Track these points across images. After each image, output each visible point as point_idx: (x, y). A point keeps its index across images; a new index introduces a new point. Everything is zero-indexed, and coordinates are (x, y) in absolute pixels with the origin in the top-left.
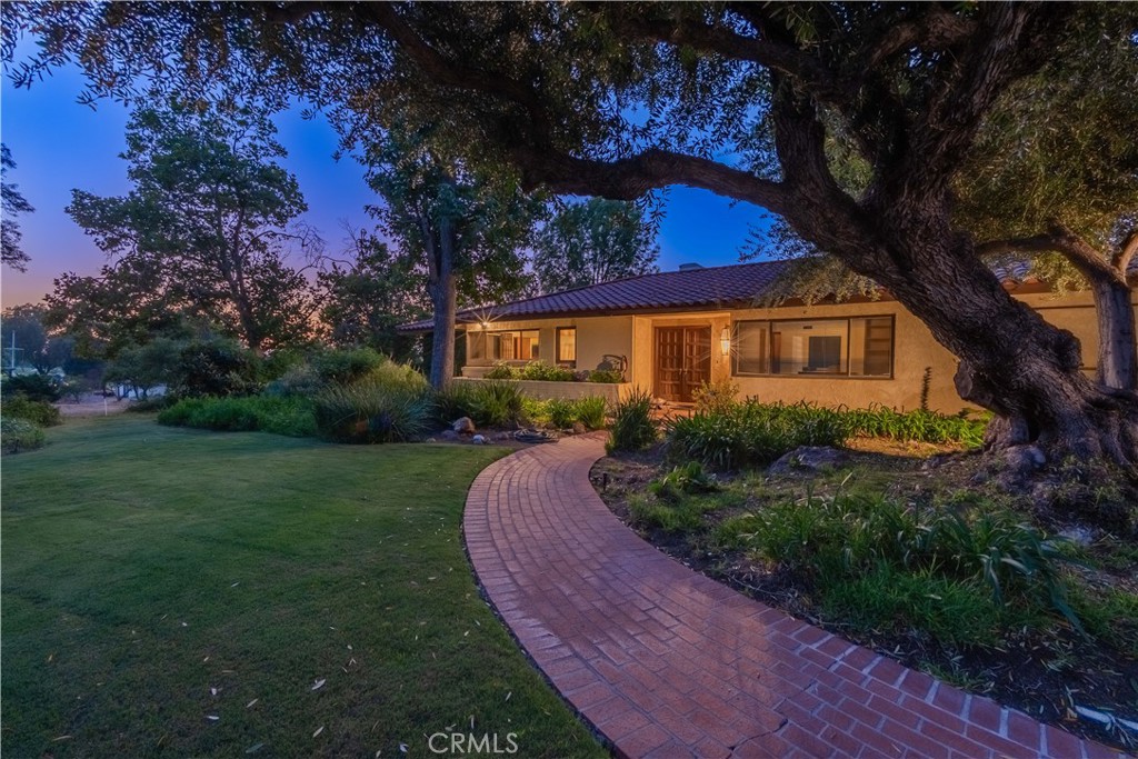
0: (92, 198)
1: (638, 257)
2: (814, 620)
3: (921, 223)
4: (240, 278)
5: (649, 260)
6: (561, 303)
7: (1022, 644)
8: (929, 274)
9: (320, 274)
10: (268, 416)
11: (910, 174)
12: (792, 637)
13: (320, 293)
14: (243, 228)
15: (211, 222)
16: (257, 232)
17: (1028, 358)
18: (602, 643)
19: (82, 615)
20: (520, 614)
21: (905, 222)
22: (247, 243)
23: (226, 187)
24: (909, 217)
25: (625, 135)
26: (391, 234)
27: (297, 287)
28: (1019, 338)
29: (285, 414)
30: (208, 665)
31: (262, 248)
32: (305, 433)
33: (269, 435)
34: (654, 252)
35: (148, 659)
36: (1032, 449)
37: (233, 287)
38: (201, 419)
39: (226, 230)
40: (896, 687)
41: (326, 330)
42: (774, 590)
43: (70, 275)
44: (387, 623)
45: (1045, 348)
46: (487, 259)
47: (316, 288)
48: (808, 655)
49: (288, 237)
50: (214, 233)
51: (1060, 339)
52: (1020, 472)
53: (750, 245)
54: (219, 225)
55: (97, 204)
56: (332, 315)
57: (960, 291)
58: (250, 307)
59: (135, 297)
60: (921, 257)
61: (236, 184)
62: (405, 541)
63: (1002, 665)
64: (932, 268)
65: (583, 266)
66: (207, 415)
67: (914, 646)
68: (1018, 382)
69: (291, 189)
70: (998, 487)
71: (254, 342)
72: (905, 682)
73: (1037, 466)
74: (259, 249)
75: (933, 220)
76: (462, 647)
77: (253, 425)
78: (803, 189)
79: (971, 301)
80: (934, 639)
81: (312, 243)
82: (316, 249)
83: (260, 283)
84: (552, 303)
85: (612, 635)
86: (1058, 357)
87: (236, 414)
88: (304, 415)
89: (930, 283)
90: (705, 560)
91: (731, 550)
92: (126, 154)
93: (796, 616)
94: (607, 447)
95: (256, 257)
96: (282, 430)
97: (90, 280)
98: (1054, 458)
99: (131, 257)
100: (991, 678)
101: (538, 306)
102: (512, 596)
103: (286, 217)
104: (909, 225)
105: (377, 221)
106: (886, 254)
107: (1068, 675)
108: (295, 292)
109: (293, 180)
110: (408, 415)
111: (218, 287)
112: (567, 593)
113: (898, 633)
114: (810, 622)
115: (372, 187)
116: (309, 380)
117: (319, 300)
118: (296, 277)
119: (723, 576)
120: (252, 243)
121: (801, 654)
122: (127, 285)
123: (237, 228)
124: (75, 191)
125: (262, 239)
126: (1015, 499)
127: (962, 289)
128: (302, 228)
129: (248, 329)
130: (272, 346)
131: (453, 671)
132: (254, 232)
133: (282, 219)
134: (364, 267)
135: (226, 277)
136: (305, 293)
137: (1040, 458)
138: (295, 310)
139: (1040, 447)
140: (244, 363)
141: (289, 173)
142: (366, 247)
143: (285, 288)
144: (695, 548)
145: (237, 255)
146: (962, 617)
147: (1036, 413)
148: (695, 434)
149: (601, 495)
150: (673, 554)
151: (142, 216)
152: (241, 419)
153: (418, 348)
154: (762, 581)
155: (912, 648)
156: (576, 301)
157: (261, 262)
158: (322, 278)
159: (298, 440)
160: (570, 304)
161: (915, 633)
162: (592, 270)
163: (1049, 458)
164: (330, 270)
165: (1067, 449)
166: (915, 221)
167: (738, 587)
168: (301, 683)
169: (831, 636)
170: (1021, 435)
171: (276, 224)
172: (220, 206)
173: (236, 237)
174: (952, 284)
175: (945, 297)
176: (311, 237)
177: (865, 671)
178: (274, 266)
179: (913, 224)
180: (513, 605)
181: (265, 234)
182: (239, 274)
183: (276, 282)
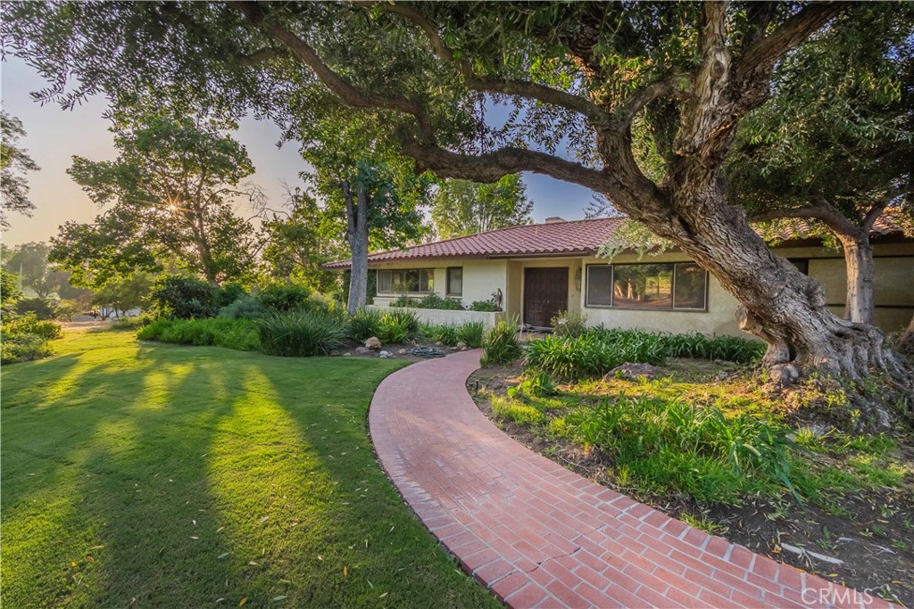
0: (87, 162)
1: (516, 211)
2: (614, 486)
3: (700, 202)
4: (201, 226)
5: (525, 213)
6: (451, 248)
7: (754, 503)
8: (709, 238)
9: (263, 223)
10: (222, 334)
11: (689, 169)
12: (595, 496)
13: (263, 237)
14: (204, 186)
15: (179, 181)
16: (215, 189)
17: (785, 300)
18: (461, 498)
19: (100, 473)
20: (405, 479)
21: (688, 201)
22: (207, 197)
23: (191, 154)
24: (691, 198)
25: (488, 136)
26: (319, 194)
27: (245, 232)
28: (776, 285)
29: (236, 333)
30: (189, 506)
31: (219, 202)
32: (251, 348)
33: (224, 349)
34: (529, 206)
35: (148, 502)
36: (790, 367)
37: (196, 231)
38: (171, 336)
39: (190, 187)
40: (660, 529)
41: (267, 266)
42: (588, 466)
43: (71, 222)
44: (311, 482)
45: (798, 292)
46: (393, 215)
47: (260, 233)
48: (604, 508)
49: (238, 194)
50: (181, 189)
51: (809, 286)
52: (779, 384)
53: (593, 207)
54: (186, 185)
55: (91, 167)
56: (272, 255)
57: (732, 251)
58: (208, 248)
59: (120, 240)
60: (702, 226)
61: (199, 152)
62: (324, 428)
63: (736, 516)
64: (711, 234)
65: (472, 217)
66: (175, 333)
67: (679, 503)
68: (778, 317)
69: (242, 157)
70: (763, 394)
71: (211, 277)
72: (667, 526)
73: (792, 380)
74: (216, 202)
75: (708, 200)
76: (363, 498)
77: (211, 341)
78: (616, 176)
79: (741, 258)
80: (693, 499)
81: (257, 198)
82: (261, 203)
83: (217, 230)
84: (445, 248)
85: (469, 494)
86: (808, 300)
87: (199, 332)
88: (250, 334)
89: (711, 244)
90: (543, 444)
91: (562, 437)
92: (113, 128)
93: (601, 483)
94: (482, 361)
95: (213, 209)
96: (232, 345)
97: (86, 226)
98: (805, 373)
99: (117, 209)
100: (727, 525)
101: (433, 250)
102: (400, 467)
103: (238, 178)
104: (692, 204)
105: (308, 183)
106: (678, 223)
107: (781, 523)
108: (243, 236)
109: (244, 149)
110: (331, 334)
111: (184, 232)
112: (440, 465)
113: (669, 495)
114: (611, 488)
115: (305, 158)
116: (254, 306)
117: (262, 242)
118: (244, 225)
119: (554, 456)
120: (211, 197)
121: (599, 507)
122: (114, 231)
123: (199, 187)
124: (75, 157)
125: (219, 195)
126: (773, 403)
127: (734, 249)
128: (250, 187)
129: (207, 266)
130: (225, 279)
131: (355, 513)
132: (212, 188)
133: (234, 180)
134: (297, 217)
135: (190, 224)
136: (252, 237)
137: (795, 374)
138: (244, 250)
139: (795, 366)
140: (203, 292)
141: (241, 144)
142: (300, 201)
143: (236, 233)
144: (536, 436)
145: (199, 207)
146: (714, 483)
147: (793, 340)
148: (547, 353)
149: (473, 398)
150: (521, 441)
151: (126, 177)
152: (202, 336)
153: (340, 281)
154: (581, 459)
155: (678, 505)
156: (463, 247)
157: (217, 214)
158: (265, 225)
159: (246, 353)
160: (458, 249)
161: (680, 495)
162: (479, 220)
163: (801, 374)
164: (271, 219)
165: (815, 367)
166: (696, 201)
167: (563, 464)
168: (252, 518)
169: (623, 496)
170: (783, 356)
171: (229, 183)
172: (186, 168)
173: (198, 193)
174: (726, 246)
175: (722, 255)
176: (257, 194)
177: (641, 519)
178: (228, 216)
179: (694, 203)
180: (400, 473)
181: (221, 191)
182: (201, 221)
183: (230, 230)
